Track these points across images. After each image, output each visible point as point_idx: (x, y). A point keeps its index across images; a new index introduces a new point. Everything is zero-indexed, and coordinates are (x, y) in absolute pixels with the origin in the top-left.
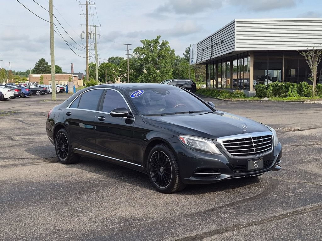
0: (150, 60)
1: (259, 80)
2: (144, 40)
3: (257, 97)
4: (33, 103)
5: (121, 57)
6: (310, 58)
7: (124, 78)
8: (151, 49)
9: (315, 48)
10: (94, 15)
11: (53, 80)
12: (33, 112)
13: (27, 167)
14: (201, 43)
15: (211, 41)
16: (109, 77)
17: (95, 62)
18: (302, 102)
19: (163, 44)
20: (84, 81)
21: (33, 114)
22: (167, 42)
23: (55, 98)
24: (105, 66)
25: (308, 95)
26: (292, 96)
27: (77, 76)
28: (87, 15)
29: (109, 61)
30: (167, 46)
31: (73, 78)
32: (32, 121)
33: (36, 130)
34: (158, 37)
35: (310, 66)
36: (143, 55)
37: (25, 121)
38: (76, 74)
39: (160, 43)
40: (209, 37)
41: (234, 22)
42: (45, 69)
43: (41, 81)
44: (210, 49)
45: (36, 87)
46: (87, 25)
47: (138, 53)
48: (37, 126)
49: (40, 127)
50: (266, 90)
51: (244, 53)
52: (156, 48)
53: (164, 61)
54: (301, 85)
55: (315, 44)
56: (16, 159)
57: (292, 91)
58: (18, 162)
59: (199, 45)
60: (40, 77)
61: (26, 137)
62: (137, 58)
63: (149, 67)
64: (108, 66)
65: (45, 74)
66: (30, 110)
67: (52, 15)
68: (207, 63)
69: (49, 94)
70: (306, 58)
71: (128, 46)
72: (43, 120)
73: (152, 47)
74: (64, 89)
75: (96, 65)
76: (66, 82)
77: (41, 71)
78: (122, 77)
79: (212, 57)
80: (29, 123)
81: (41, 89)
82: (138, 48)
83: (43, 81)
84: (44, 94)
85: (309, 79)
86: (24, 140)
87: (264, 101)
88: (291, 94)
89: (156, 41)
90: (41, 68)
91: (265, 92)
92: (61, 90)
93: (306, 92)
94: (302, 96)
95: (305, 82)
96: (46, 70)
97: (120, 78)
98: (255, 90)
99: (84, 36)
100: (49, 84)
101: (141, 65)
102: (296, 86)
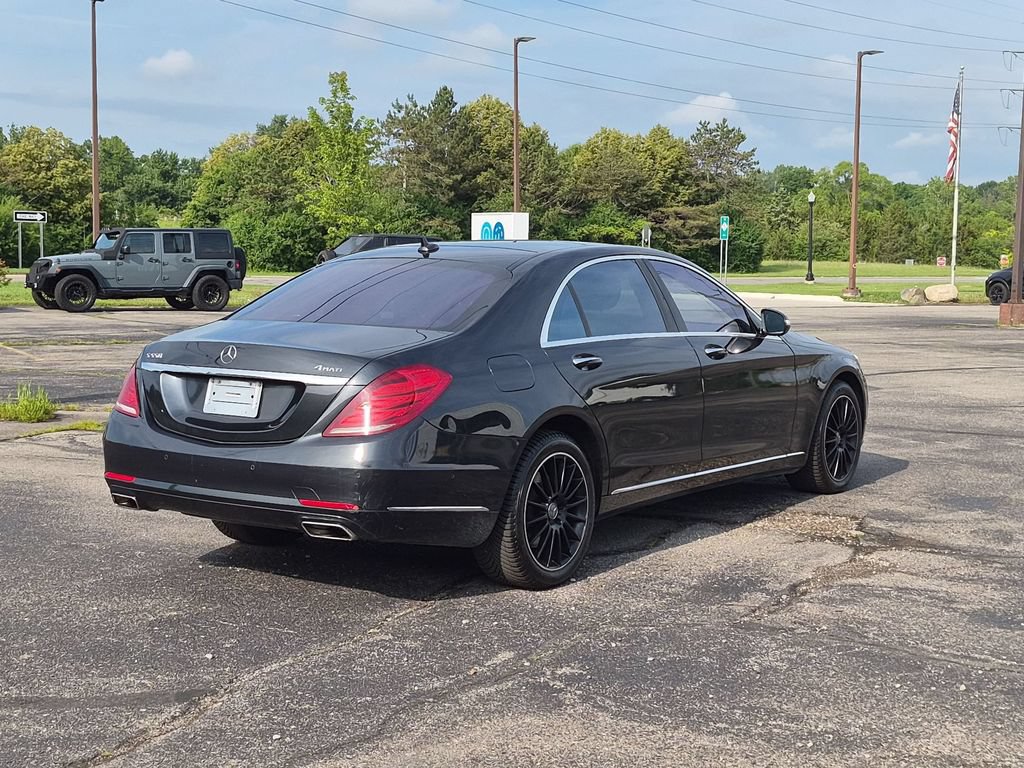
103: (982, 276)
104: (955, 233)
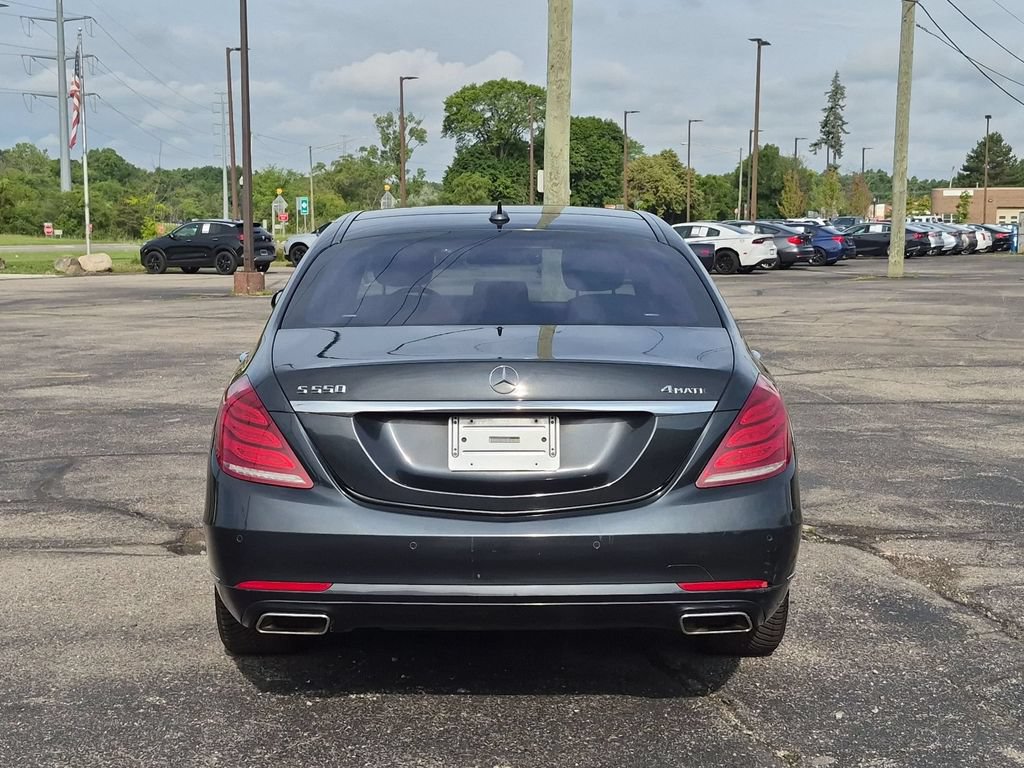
23: (900, 270)
42: (998, 170)
74: (1008, 240)
92: (995, 241)
100: (998, 220)
103: (134, 247)
104: (87, 201)
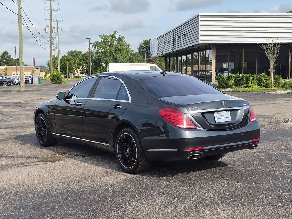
0: (108, 54)
1: (218, 72)
2: (102, 35)
3: (220, 87)
4: (3, 94)
5: (79, 51)
6: (269, 50)
7: (83, 70)
8: (109, 43)
9: (274, 42)
10: (57, 10)
11: (21, 72)
12: (7, 103)
13: (23, 168)
14: (162, 37)
15: (172, 35)
16: (69, 69)
17: (57, 55)
18: (265, 92)
19: (119, 39)
20: (45, 72)
21: (8, 104)
22: (123, 37)
23: (24, 89)
24: (66, 59)
25: (267, 86)
26: (252, 87)
27: (39, 68)
28: (51, 10)
29: (68, 54)
30: (123, 41)
31: (36, 70)
32: (10, 112)
33: (18, 123)
34: (115, 33)
35: (269, 59)
36: (101, 49)
37: (2, 112)
38: (38, 66)
39: (116, 38)
40: (171, 31)
41: (198, 16)
43: (5, 72)
44: (172, 43)
45: (3, 78)
46: (51, 20)
47: (96, 47)
48: (17, 117)
49: (21, 119)
50: (228, 81)
51: (205, 46)
52: (113, 43)
53: (121, 55)
54: (260, 76)
55: (274, 37)
56: (8, 158)
57: (252, 82)
58: (10, 161)
59: (160, 39)
60: (5, 69)
61: (10, 130)
62: (96, 51)
63: (107, 60)
64: (69, 59)
65: (8, 66)
66: (3, 101)
67: (20, 8)
68: (167, 56)
69: (15, 84)
70: (266, 51)
71: (90, 40)
72: (21, 111)
73: (109, 42)
74: (28, 81)
75: (57, 58)
76: (29, 74)
77: (4, 64)
78: (82, 70)
79: (174, 50)
80: (7, 114)
81: (7, 81)
82: (96, 43)
83: (7, 72)
84: (11, 85)
85: (268, 71)
86: (9, 134)
87: (227, 91)
88: (251, 85)
89: (113, 36)
90: (5, 61)
91: (227, 83)
92: (26, 81)
93: (265, 83)
94: (261, 86)
95: (264, 74)
96: (9, 63)
97: (80, 70)
98: (218, 81)
99: (48, 30)
100: (13, 75)
101: (100, 59)
102: (255, 78)
